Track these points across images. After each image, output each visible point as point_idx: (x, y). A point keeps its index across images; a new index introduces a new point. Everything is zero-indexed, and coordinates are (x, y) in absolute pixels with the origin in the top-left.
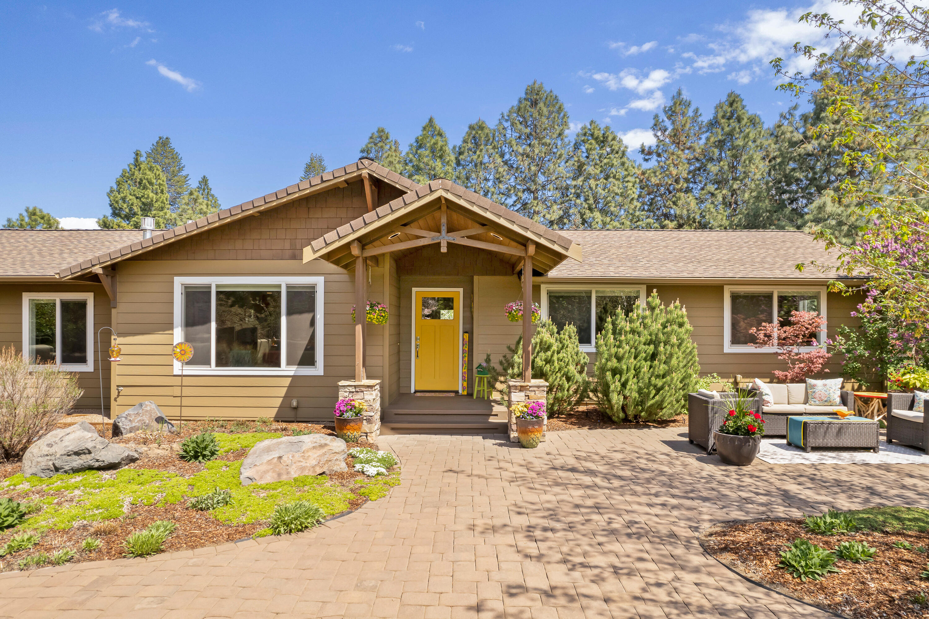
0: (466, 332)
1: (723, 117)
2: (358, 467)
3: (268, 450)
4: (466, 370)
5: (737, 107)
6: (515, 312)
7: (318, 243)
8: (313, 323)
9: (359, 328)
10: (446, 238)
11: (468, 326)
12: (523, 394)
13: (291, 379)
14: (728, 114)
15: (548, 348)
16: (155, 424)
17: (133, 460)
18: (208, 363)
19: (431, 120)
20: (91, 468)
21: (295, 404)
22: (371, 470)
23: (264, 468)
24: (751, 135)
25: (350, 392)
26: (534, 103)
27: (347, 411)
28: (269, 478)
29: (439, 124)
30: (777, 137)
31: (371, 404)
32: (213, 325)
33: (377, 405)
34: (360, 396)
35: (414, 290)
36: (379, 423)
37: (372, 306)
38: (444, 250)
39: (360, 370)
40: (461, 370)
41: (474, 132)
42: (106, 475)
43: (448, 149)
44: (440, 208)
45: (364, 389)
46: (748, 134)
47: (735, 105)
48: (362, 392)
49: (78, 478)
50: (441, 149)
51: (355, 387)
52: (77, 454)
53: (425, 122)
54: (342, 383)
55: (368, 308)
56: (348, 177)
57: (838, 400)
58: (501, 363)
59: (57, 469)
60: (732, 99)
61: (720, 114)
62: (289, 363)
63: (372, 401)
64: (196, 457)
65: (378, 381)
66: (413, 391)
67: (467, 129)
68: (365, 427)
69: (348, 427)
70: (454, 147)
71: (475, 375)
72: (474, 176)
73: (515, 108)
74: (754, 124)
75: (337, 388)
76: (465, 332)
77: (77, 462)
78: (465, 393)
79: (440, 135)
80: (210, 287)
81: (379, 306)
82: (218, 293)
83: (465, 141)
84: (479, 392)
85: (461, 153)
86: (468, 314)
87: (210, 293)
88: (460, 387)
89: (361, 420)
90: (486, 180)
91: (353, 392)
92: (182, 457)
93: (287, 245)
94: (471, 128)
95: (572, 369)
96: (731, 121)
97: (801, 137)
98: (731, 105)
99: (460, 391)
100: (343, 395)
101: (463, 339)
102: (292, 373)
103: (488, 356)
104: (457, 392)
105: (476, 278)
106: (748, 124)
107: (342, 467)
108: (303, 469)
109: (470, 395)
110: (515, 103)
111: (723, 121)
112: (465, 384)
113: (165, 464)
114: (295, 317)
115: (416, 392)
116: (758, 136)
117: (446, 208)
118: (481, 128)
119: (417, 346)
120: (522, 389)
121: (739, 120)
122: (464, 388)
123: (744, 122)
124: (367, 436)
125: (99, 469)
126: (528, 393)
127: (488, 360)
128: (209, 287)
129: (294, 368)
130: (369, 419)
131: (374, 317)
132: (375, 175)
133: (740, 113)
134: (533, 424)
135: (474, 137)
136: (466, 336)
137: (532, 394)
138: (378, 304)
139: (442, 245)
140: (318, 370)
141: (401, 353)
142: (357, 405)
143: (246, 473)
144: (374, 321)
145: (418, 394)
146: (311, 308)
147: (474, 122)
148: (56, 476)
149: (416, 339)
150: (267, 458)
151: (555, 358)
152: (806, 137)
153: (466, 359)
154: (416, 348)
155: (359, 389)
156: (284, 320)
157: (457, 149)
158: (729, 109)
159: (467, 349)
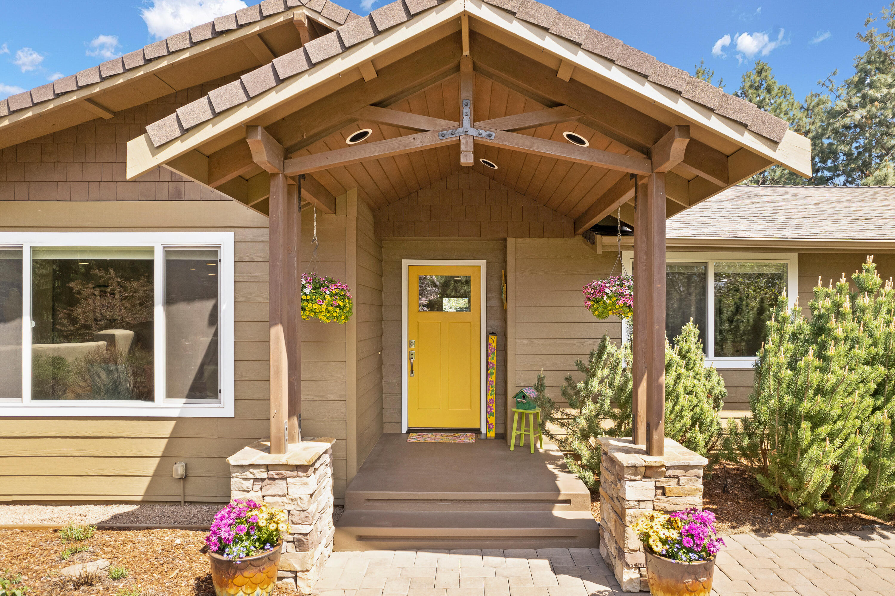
0: (493, 333)
1: (751, 87)
4: (492, 397)
5: (766, 76)
6: (610, 298)
7: (162, 128)
8: (213, 320)
10: (473, 132)
11: (496, 324)
12: (650, 484)
13: (173, 423)
14: (757, 84)
18: (17, 394)
21: (180, 470)
24: (783, 106)
25: (256, 480)
27: (237, 540)
30: (807, 110)
31: (305, 507)
32: (27, 323)
33: (323, 500)
34: (278, 487)
35: (406, 263)
36: (328, 534)
37: (317, 286)
38: (466, 159)
39: (282, 427)
40: (484, 396)
44: (457, 68)
45: (289, 473)
46: (780, 105)
47: (764, 74)
48: (284, 478)
51: (268, 467)
54: (237, 460)
55: (308, 290)
56: (266, 24)
60: (760, 67)
61: (747, 84)
62: (171, 394)
63: (306, 498)
65: (327, 445)
66: (404, 430)
69: (239, 579)
71: (511, 408)
74: (785, 95)
76: (490, 333)
78: (492, 434)
80: (21, 252)
81: (332, 287)
82: (37, 265)
84: (518, 437)
86: (495, 303)
87: (19, 264)
88: (483, 423)
91: (263, 480)
96: (760, 92)
97: (845, 105)
98: (759, 73)
99: (483, 431)
100: (239, 486)
101: (488, 345)
102: (175, 414)
103: (541, 379)
104: (477, 431)
105: (511, 241)
106: (779, 95)
109: (502, 440)
111: (750, 91)
112: (492, 420)
114: (181, 308)
115: (410, 431)
116: (790, 108)
117: (470, 66)
119: (410, 357)
121: (769, 90)
122: (489, 427)
123: (774, 93)
124: (295, 578)
126: (663, 482)
127: (540, 386)
128: (19, 252)
129: (180, 402)
130: (299, 541)
131: (320, 308)
132: (321, 20)
133: (770, 83)
136: (493, 340)
137: (670, 485)
138: (331, 282)
139: (463, 148)
140: (224, 407)
141: (385, 368)
142: (262, 523)
144: (321, 317)
145: (414, 438)
149: (410, 344)
152: (850, 106)
153: (493, 378)
154: (410, 358)
155: (275, 473)
156: (159, 312)
158: (758, 79)
159: (494, 362)
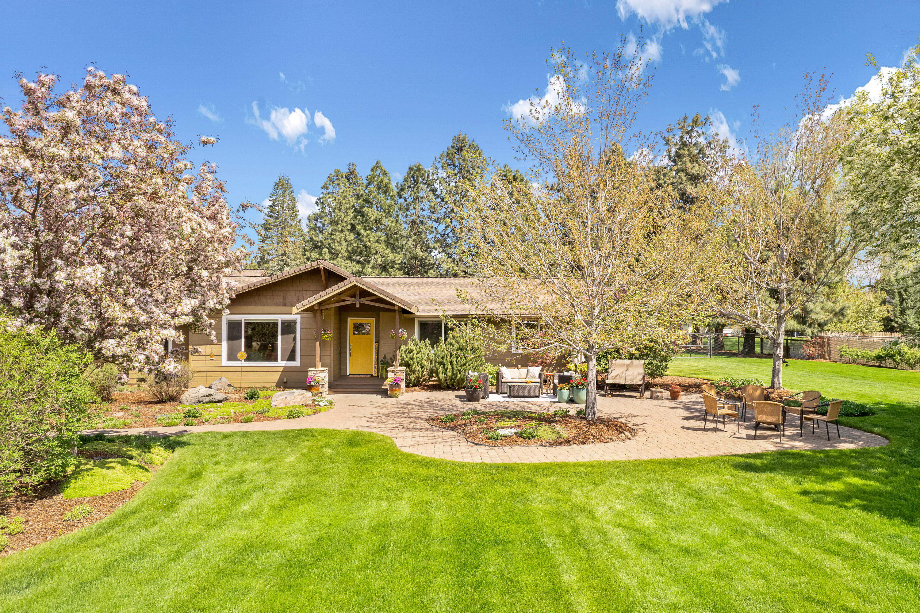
0: (376, 342)
2: (317, 403)
3: (281, 395)
4: (376, 364)
6: (394, 334)
7: (299, 305)
8: (294, 339)
9: (318, 343)
10: (359, 301)
11: (378, 339)
12: (393, 374)
13: (283, 367)
15: (412, 352)
16: (227, 387)
17: (227, 399)
19: (377, 163)
20: (212, 402)
21: (285, 380)
22: (322, 404)
23: (279, 402)
25: (314, 373)
26: (460, 150)
27: (312, 382)
28: (282, 405)
29: (384, 166)
31: (324, 379)
32: (243, 340)
33: (327, 380)
34: (318, 375)
35: (349, 319)
36: (327, 389)
37: (325, 331)
38: (358, 306)
39: (319, 363)
40: (374, 363)
41: (412, 173)
42: (219, 404)
43: (393, 186)
45: (320, 372)
49: (208, 405)
50: (386, 186)
51: (316, 371)
52: (207, 396)
53: (374, 164)
54: (310, 369)
55: (322, 332)
56: (313, 268)
57: (537, 376)
58: (391, 359)
59: (200, 402)
62: (282, 360)
63: (324, 377)
64: (252, 398)
65: (327, 368)
66: (348, 374)
67: (408, 170)
68: (321, 389)
69: (313, 388)
70: (397, 184)
71: (380, 365)
72: (411, 207)
73: (445, 154)
75: (307, 372)
77: (207, 399)
78: (375, 375)
79: (385, 174)
80: (241, 320)
81: (329, 331)
82: (246, 323)
83: (406, 180)
84: (381, 374)
85: (402, 190)
86: (378, 332)
87: (241, 323)
88: (373, 372)
89: (319, 386)
90: (423, 210)
92: (246, 398)
93: (282, 299)
94: (411, 169)
95: (425, 362)
100: (310, 374)
101: (375, 346)
102: (284, 365)
103: (385, 356)
104: (372, 375)
105: (381, 313)
107: (310, 403)
108: (295, 402)
109: (378, 376)
110: (445, 150)
112: (376, 371)
113: (240, 401)
114: (286, 336)
115: (350, 374)
118: (419, 169)
119: (350, 349)
120: (393, 371)
122: (375, 373)
124: (321, 393)
125: (216, 402)
126: (396, 374)
127: (385, 358)
129: (285, 362)
130: (323, 386)
131: (325, 337)
132: (326, 267)
134: (395, 387)
135: (413, 176)
136: (377, 344)
138: (328, 329)
139: (357, 304)
140: (297, 363)
141: (341, 354)
142: (317, 379)
143: (273, 403)
144: (326, 339)
145: (351, 376)
146: (294, 332)
147: (412, 165)
148: (200, 405)
149: (350, 346)
150: (280, 398)
151: (415, 357)
153: (376, 357)
154: (350, 351)
155: (318, 372)
156: (279, 337)
157: (399, 186)
159: (377, 352)
